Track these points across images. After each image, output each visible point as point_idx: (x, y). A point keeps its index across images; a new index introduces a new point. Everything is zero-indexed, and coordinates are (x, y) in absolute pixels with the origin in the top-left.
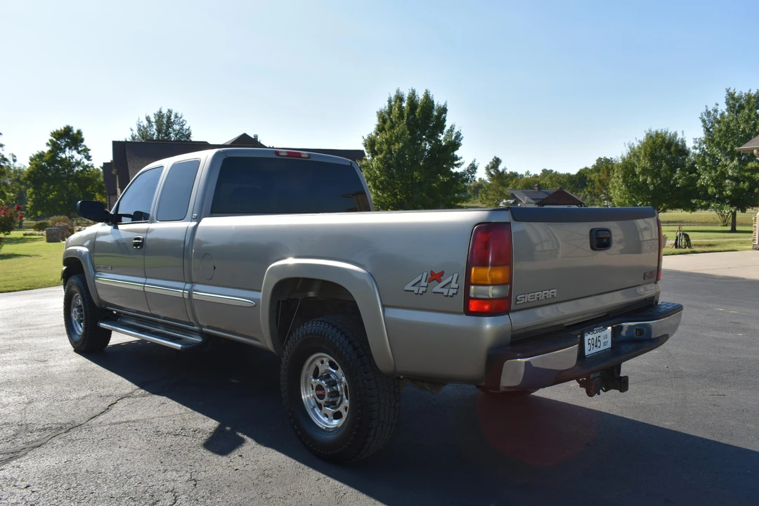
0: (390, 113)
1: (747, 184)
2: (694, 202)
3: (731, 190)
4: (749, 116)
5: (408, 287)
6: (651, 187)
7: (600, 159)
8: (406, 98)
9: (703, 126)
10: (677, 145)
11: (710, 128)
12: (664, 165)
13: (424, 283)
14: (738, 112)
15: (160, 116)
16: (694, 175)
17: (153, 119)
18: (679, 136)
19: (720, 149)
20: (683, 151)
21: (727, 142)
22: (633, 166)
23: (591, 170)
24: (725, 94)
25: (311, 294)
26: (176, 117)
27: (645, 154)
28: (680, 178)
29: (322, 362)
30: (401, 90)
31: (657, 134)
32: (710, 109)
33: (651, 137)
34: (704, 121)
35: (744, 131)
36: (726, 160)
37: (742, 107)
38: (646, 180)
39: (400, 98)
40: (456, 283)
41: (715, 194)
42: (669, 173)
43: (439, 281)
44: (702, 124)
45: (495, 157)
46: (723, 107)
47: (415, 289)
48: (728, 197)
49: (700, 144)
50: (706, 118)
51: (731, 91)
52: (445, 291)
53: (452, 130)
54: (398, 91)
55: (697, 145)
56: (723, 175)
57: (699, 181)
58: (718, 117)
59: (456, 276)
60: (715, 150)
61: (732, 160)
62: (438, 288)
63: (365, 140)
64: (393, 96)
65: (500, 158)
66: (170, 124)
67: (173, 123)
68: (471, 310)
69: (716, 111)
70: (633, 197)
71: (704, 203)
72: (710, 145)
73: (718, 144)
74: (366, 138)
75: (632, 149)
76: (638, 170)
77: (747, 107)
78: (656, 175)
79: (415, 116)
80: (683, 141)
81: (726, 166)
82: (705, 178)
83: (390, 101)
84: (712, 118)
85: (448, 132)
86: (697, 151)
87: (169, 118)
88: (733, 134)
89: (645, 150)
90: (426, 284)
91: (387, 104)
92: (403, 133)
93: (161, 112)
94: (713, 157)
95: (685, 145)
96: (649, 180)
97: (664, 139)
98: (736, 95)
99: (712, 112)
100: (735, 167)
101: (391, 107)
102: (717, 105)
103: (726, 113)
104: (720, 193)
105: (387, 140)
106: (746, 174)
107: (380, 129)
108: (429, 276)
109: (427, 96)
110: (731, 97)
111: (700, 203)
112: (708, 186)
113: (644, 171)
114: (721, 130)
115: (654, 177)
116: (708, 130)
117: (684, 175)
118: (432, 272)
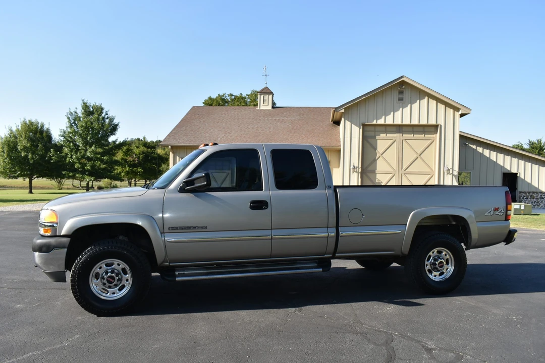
2: (64, 173)
3: (91, 166)
4: (98, 120)
5: (487, 214)
6: (31, 162)
9: (69, 122)
10: (46, 132)
11: (73, 123)
12: (40, 145)
13: (492, 212)
14: (90, 115)
16: (63, 154)
18: (46, 126)
19: (81, 139)
20: (49, 137)
22: (15, 145)
24: (81, 102)
27: (26, 136)
28: (53, 156)
31: (31, 123)
32: (72, 111)
33: (26, 123)
34: (69, 118)
37: (92, 113)
38: (27, 156)
40: (503, 211)
41: (79, 168)
43: (498, 211)
44: (67, 120)
46: (80, 112)
48: (88, 170)
49: (65, 133)
50: (70, 116)
51: (85, 101)
52: (500, 214)
55: (61, 134)
56: (85, 156)
57: (68, 159)
59: (503, 208)
60: (77, 138)
62: (497, 213)
69: (76, 113)
70: (14, 168)
71: (71, 174)
75: (11, 131)
76: (19, 148)
77: (96, 113)
80: (48, 130)
84: (73, 117)
86: (62, 138)
94: (73, 141)
95: (49, 133)
96: (30, 156)
97: (37, 127)
98: (88, 104)
99: (74, 113)
102: (77, 109)
103: (82, 115)
104: (83, 167)
106: (99, 156)
110: (85, 106)
111: (68, 174)
112: (74, 162)
113: (25, 149)
114: (82, 126)
115: (33, 153)
116: (71, 125)
117: (56, 154)
118: (495, 208)
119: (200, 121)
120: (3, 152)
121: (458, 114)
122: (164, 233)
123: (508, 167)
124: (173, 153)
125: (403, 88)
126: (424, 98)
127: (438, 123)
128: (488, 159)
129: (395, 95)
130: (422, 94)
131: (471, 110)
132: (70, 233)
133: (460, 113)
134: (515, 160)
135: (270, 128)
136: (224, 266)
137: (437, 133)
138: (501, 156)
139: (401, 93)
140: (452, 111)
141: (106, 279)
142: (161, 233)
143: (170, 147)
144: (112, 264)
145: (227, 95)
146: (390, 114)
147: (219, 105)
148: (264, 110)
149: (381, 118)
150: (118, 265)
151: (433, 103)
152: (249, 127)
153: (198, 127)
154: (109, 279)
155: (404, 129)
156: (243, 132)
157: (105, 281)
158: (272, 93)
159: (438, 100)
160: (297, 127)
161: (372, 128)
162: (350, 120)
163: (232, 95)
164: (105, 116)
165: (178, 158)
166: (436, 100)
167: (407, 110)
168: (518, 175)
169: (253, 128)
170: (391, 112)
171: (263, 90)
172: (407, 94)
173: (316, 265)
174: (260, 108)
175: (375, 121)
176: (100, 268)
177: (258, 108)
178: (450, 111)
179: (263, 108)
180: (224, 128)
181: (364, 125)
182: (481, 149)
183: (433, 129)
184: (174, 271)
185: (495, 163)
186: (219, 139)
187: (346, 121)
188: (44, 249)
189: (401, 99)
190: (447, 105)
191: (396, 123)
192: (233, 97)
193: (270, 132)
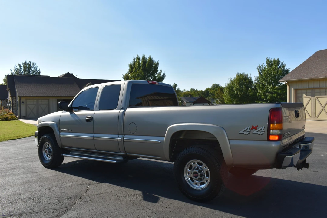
0: (134, 64)
1: (276, 94)
2: (256, 101)
3: (270, 97)
4: (275, 68)
5: (241, 132)
6: (240, 96)
7: (214, 84)
8: (141, 58)
9: (258, 72)
10: (248, 79)
11: (261, 72)
12: (244, 87)
13: (248, 130)
14: (271, 67)
15: (25, 64)
16: (256, 91)
17: (22, 66)
18: (249, 76)
19: (265, 81)
20: (250, 82)
21: (268, 78)
22: (232, 88)
23: (210, 89)
24: (266, 59)
25: (181, 137)
26: (33, 64)
27: (237, 82)
28: (250, 92)
29: (194, 163)
30: (139, 55)
31: (241, 75)
32: (261, 65)
33: (238, 76)
34: (258, 70)
35: (273, 74)
36: (268, 85)
37: (272, 65)
38: (237, 93)
39: (138, 58)
40: (264, 130)
41: (264, 99)
42: (246, 90)
43: (256, 129)
44: (258, 71)
45: (175, 84)
46: (265, 65)
47: (245, 133)
48: (269, 100)
49: (257, 79)
51: (268, 58)
52: (259, 133)
53: (161, 72)
54: (138, 56)
55: (256, 79)
56: (267, 91)
57: (258, 93)
58: (264, 68)
59: (263, 127)
60: (263, 81)
61: (270, 85)
62: (255, 132)
63: (124, 76)
64: (135, 58)
65: (177, 84)
66: (30, 68)
67: (31, 67)
68: (270, 139)
69: (263, 66)
70: (233, 100)
72: (261, 80)
73: (264, 79)
74: (124, 75)
75: (231, 80)
76: (234, 89)
77: (274, 65)
78: (241, 91)
79: (146, 66)
80: (251, 78)
81: (267, 87)
82: (260, 92)
83: (134, 60)
84: (261, 69)
85: (159, 73)
86: (256, 82)
87: (30, 65)
88: (270, 75)
89: (237, 81)
90: (250, 131)
91: (133, 61)
92: (141, 73)
93: (26, 62)
94: (262, 84)
95: (251, 79)
96: (239, 93)
97: (243, 77)
98: (270, 60)
99: (261, 66)
100: (271, 88)
101: (134, 62)
102: (263, 64)
103: (267, 67)
104: (266, 98)
105: (134, 76)
106: (275, 91)
107: (131, 71)
108: (251, 127)
109: (150, 58)
110: (268, 61)
111: (258, 102)
112: (261, 95)
113: (237, 89)
114: (265, 74)
115: (241, 92)
116: (260, 73)
117: (252, 91)
118: (252, 126)
119: (317, 61)
120: (226, 92)
124: (289, 86)
143: (285, 82)
154: (46, 151)
164: (281, 66)
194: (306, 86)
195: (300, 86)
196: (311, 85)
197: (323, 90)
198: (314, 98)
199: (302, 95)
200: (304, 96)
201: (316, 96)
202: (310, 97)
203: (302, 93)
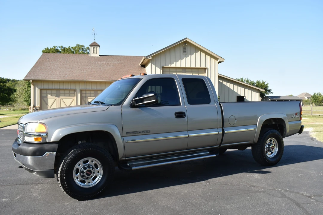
13: (295, 115)
52: (298, 116)
118: (296, 113)
119: (51, 64)
121: (217, 62)
122: (123, 137)
123: (239, 93)
124: (34, 85)
125: (186, 45)
126: (198, 52)
127: (206, 67)
128: (229, 88)
129: (181, 49)
130: (197, 49)
131: (224, 59)
132: (59, 140)
133: (219, 61)
134: (243, 89)
135: (100, 69)
136: (157, 157)
137: (205, 73)
138: (236, 87)
139: (185, 48)
140: (214, 60)
141: (85, 173)
142: (121, 137)
143: (31, 81)
144: (87, 161)
145: (58, 47)
146: (178, 61)
147: (54, 53)
148: (94, 57)
149: (173, 63)
150: (92, 161)
151: (203, 55)
152: (86, 68)
153: (50, 68)
154: (87, 172)
155: (187, 70)
156: (82, 71)
157: (85, 174)
158: (99, 46)
159: (206, 53)
160: (118, 68)
161: (168, 70)
162: (155, 64)
163: (62, 47)
165: (37, 88)
166: (205, 53)
167: (188, 58)
168: (245, 97)
169: (89, 69)
170: (179, 60)
171: (93, 43)
172: (189, 49)
173: (209, 153)
174: (91, 55)
175: (170, 65)
176: (79, 165)
177: (90, 56)
178: (213, 60)
179: (93, 55)
180: (69, 68)
181: (163, 68)
182: (225, 82)
183: (203, 70)
184: (127, 163)
185: (233, 91)
186: (67, 75)
187: (152, 65)
188: (37, 154)
189: (185, 52)
190: (211, 56)
191: (182, 66)
192: (63, 48)
193: (101, 71)
194: (51, 86)
195: (46, 86)
196: (56, 86)
197: (67, 92)
198: (59, 98)
199: (47, 95)
200: (49, 96)
201: (61, 97)
202: (56, 98)
203: (47, 93)
